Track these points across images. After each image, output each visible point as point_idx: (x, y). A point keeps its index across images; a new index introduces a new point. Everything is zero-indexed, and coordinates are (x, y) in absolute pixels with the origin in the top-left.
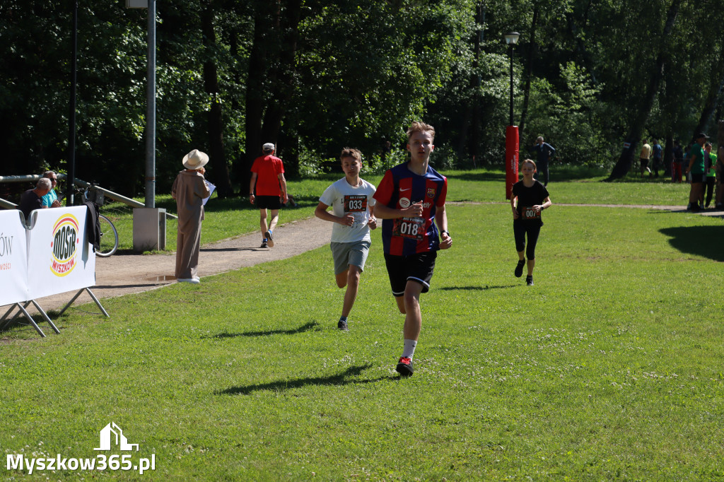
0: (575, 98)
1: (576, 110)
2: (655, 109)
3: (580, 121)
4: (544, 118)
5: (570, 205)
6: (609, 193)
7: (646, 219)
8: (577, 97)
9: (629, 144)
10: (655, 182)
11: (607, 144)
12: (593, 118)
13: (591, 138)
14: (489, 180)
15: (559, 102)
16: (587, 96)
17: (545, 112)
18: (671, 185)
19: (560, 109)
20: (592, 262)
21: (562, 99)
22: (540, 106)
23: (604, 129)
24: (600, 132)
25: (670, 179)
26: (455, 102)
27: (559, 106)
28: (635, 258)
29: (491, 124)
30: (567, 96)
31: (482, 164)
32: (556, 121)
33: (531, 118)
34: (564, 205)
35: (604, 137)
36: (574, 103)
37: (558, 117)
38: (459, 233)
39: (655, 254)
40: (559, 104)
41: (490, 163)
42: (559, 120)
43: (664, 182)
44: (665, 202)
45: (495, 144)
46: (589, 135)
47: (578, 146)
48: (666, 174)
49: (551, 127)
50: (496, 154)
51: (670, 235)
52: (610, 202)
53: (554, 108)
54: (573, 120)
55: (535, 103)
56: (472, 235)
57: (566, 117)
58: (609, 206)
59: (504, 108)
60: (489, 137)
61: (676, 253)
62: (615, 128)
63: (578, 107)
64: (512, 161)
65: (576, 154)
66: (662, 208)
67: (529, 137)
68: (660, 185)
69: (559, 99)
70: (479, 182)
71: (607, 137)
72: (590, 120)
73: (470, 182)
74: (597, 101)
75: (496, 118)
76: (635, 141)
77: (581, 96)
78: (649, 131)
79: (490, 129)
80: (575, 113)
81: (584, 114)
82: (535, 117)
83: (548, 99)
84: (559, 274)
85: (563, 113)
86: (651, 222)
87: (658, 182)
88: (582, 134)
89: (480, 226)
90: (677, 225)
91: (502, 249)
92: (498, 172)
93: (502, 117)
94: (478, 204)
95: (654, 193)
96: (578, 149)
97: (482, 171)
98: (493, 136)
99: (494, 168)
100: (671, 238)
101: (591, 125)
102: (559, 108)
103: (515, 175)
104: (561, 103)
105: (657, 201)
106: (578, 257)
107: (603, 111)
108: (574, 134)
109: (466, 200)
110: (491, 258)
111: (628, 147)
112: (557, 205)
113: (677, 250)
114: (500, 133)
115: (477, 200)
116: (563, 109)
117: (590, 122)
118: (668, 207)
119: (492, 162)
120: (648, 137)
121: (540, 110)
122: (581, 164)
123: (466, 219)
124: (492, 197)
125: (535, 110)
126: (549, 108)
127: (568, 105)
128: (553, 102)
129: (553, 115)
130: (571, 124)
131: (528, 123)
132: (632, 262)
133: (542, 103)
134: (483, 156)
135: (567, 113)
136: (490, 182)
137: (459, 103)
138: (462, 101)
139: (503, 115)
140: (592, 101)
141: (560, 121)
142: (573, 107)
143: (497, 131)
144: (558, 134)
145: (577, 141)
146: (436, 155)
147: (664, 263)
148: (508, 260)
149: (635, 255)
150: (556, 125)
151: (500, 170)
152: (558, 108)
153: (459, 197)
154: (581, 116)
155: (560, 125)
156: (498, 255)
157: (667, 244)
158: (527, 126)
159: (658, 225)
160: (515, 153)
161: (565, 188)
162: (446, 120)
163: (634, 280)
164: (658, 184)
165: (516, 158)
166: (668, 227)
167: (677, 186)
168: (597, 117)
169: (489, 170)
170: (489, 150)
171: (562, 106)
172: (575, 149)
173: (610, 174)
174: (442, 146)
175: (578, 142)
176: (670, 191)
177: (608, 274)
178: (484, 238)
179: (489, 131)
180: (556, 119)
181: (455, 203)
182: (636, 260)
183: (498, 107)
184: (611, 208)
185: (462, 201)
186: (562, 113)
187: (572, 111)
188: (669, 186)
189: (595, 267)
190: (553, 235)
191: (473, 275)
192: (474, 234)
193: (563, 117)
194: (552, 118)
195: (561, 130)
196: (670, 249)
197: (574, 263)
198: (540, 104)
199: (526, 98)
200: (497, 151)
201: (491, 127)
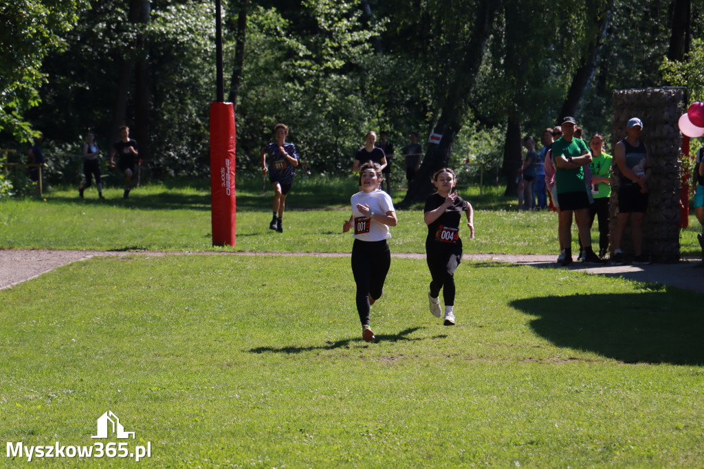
0: (332, 48)
1: (335, 71)
2: (486, 68)
3: (344, 92)
4: (274, 85)
5: (335, 255)
6: (407, 231)
7: (482, 281)
8: (336, 45)
9: (440, 136)
10: (490, 208)
11: (396, 136)
12: (367, 86)
13: (366, 123)
14: (174, 208)
15: (301, 54)
16: (355, 44)
17: (276, 75)
18: (520, 214)
19: (305, 67)
20: (389, 366)
21: (308, 48)
22: (267, 62)
23: (388, 105)
24: (381, 112)
25: (516, 202)
26: (101, 54)
27: (303, 63)
28: (469, 358)
29: (171, 97)
30: (316, 43)
31: (156, 176)
32: (298, 91)
33: (251, 86)
34: (324, 255)
35: (390, 122)
36: (331, 55)
37: (302, 84)
38: (129, 314)
39: (506, 350)
40: (302, 59)
41: (172, 172)
42: (302, 89)
43: (508, 208)
44: (514, 248)
45: (180, 136)
46: (361, 119)
47: (340, 140)
48: (510, 194)
49: (289, 102)
50: (183, 157)
51: (531, 314)
52: (410, 249)
53: (293, 66)
54: (330, 90)
55: (257, 56)
56: (154, 317)
57: (317, 84)
58: (411, 256)
59: (196, 67)
60: (169, 125)
61: (547, 348)
62: (409, 104)
63: (341, 63)
64: (223, 170)
65: (337, 154)
66: (511, 259)
67: (247, 123)
68: (501, 213)
69: (303, 50)
70: (154, 212)
71: (394, 120)
72: (363, 89)
73: (137, 211)
74: (375, 54)
75: (182, 85)
76: (450, 129)
77: (344, 43)
78: (475, 112)
79: (170, 107)
80: (334, 77)
81: (352, 78)
82: (259, 84)
83: (281, 49)
84: (332, 393)
85: (311, 76)
86: (493, 287)
87: (496, 209)
88: (348, 116)
89: (167, 299)
90: (541, 293)
91: (214, 343)
92: (188, 191)
93: (193, 85)
94: (159, 255)
95: (491, 230)
96: (342, 147)
97: (158, 190)
98: (176, 120)
99: (181, 183)
100: (533, 318)
101: (364, 99)
102: (303, 67)
103: (229, 198)
104: (306, 57)
105: (499, 246)
106: (361, 357)
107: (387, 72)
108: (333, 117)
109: (134, 248)
110: (195, 362)
111: (437, 142)
112: (312, 255)
113: (545, 342)
114: (191, 115)
115: (155, 248)
116: (309, 68)
117: (363, 93)
118: (521, 258)
119: (176, 172)
120: (473, 121)
121: (267, 70)
122: (346, 175)
123: (139, 284)
124: (184, 241)
125: (257, 70)
126: (283, 65)
127: (319, 60)
128: (291, 54)
129: (291, 80)
130: (326, 96)
131: (244, 95)
132: (466, 366)
133: (269, 57)
134: (158, 158)
135: (318, 76)
136: (176, 212)
137: (109, 54)
138: (115, 52)
139: (196, 80)
140: (365, 52)
141: (305, 92)
142: (329, 64)
143: (183, 111)
144: (302, 116)
145: (338, 129)
146: (64, 158)
147: (526, 368)
148: (228, 365)
149: (468, 351)
150: (298, 100)
151: (193, 187)
152: (300, 66)
153: (118, 242)
154: (346, 82)
155: (306, 98)
156: (209, 356)
157: (527, 329)
158: (242, 101)
159: (506, 293)
160: (228, 156)
161: (323, 222)
162: (83, 89)
163: (475, 399)
164: (497, 213)
165: (230, 164)
166: (525, 296)
167: (534, 217)
168: (375, 83)
169: (170, 187)
170: (168, 149)
171: (308, 63)
172: (335, 146)
173: (404, 194)
174: (78, 141)
175: (340, 133)
176: (522, 227)
177: (424, 390)
178: (177, 322)
179: (170, 112)
180: (298, 87)
181: (114, 254)
182: (471, 362)
183: (185, 64)
184: (414, 260)
185: (126, 249)
186: (309, 77)
187: (328, 71)
188: (520, 216)
189: (397, 377)
190: (311, 315)
191: (165, 397)
192: (158, 315)
193: (309, 83)
194: (290, 85)
195: (306, 109)
196: (534, 340)
197: (356, 369)
198: (266, 57)
199: (240, 46)
200: (184, 150)
201: (173, 103)
